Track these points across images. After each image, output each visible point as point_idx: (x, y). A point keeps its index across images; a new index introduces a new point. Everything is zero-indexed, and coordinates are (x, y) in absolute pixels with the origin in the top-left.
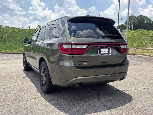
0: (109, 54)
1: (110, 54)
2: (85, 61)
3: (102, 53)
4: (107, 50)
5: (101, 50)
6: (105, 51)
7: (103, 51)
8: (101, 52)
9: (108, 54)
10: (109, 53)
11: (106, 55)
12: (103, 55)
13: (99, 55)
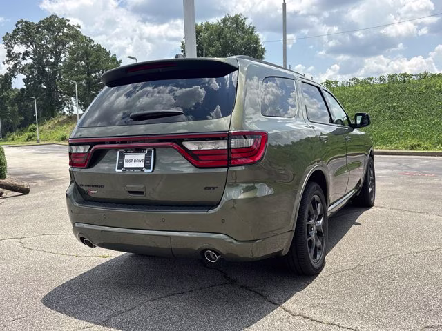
0: (146, 170)
1: (150, 168)
3: (126, 165)
4: (142, 157)
5: (126, 157)
6: (137, 161)
7: (130, 161)
8: (123, 164)
9: (144, 169)
10: (145, 166)
11: (135, 171)
12: (127, 170)
13: (117, 170)
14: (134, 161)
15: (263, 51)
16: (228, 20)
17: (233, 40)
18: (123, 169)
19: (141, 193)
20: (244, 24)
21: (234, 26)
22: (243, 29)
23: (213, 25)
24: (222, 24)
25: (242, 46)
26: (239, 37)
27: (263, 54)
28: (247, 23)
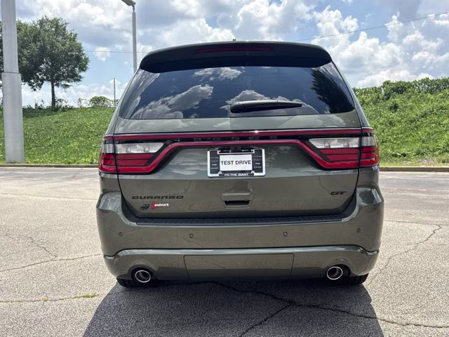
0: (256, 174)
1: (262, 172)
2: (159, 197)
3: (223, 168)
4: (249, 157)
5: (223, 158)
6: (240, 162)
7: (229, 163)
8: (218, 166)
9: (253, 172)
10: (253, 169)
11: (240, 175)
12: (228, 175)
13: (209, 175)
14: (236, 163)
15: (86, 61)
16: (45, 22)
17: (52, 45)
18: (220, 173)
19: (246, 202)
20: (64, 29)
21: (53, 29)
22: (64, 35)
23: (26, 25)
24: (38, 26)
25: (62, 52)
26: (58, 42)
27: (87, 63)
28: (68, 29)
